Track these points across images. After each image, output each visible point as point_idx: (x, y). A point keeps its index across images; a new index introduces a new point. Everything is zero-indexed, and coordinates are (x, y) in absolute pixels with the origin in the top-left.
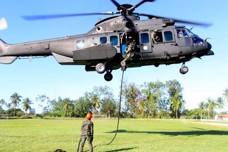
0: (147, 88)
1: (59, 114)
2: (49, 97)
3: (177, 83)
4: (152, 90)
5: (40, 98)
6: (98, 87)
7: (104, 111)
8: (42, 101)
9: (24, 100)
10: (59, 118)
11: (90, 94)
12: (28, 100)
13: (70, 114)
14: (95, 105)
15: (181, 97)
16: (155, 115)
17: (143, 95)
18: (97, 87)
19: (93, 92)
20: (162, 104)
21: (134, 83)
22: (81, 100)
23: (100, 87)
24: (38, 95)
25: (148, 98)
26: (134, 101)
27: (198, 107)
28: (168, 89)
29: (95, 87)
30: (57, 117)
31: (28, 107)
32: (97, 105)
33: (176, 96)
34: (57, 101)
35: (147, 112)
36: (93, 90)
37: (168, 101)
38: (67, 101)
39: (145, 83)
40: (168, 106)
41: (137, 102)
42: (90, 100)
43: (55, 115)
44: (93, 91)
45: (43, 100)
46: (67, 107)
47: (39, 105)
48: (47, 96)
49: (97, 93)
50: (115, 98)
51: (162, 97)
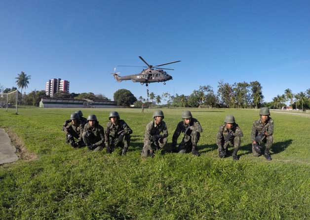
0: (237, 87)
3: (258, 84)
4: (241, 88)
5: (165, 95)
7: (207, 103)
8: (166, 97)
9: (157, 96)
11: (197, 91)
12: (159, 96)
13: (184, 105)
14: (201, 99)
15: (260, 93)
16: (242, 106)
17: (235, 92)
18: (202, 87)
19: (200, 90)
20: (248, 98)
21: (228, 84)
22: (192, 96)
23: (204, 86)
25: (238, 94)
26: (228, 96)
27: (272, 101)
28: (252, 88)
29: (200, 86)
30: (176, 107)
31: (159, 101)
32: (203, 99)
33: (257, 92)
35: (237, 104)
36: (199, 88)
37: (252, 96)
38: (183, 96)
39: (235, 83)
40: (252, 100)
41: (231, 96)
42: (198, 95)
43: (175, 106)
46: (183, 100)
50: (214, 94)
51: (248, 94)
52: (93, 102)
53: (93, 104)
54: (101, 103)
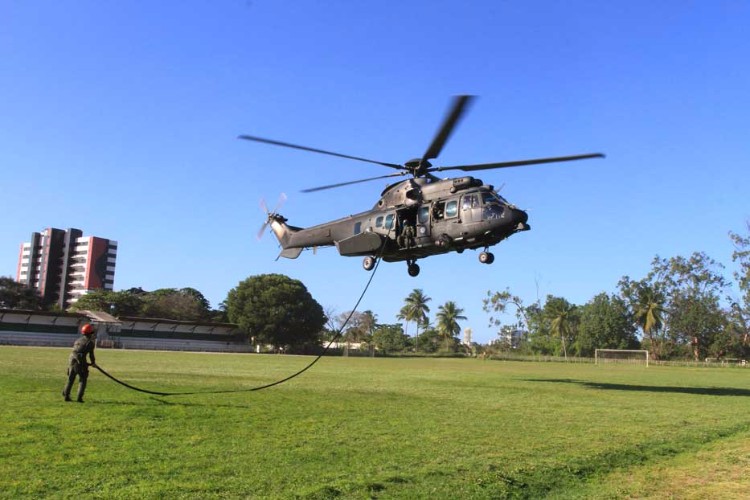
1: (547, 346)
2: (521, 298)
5: (494, 301)
6: (669, 259)
8: (497, 309)
9: (441, 307)
10: (546, 358)
12: (451, 306)
18: (664, 260)
19: (653, 274)
23: (673, 260)
24: (489, 293)
29: (657, 259)
30: (540, 357)
34: (542, 305)
36: (650, 269)
44: (651, 271)
45: (502, 307)
47: (491, 319)
48: (514, 294)
49: (667, 277)
52: (127, 326)
53: (126, 333)
54: (161, 328)
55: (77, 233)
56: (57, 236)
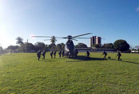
55: (96, 37)
56: (93, 37)
